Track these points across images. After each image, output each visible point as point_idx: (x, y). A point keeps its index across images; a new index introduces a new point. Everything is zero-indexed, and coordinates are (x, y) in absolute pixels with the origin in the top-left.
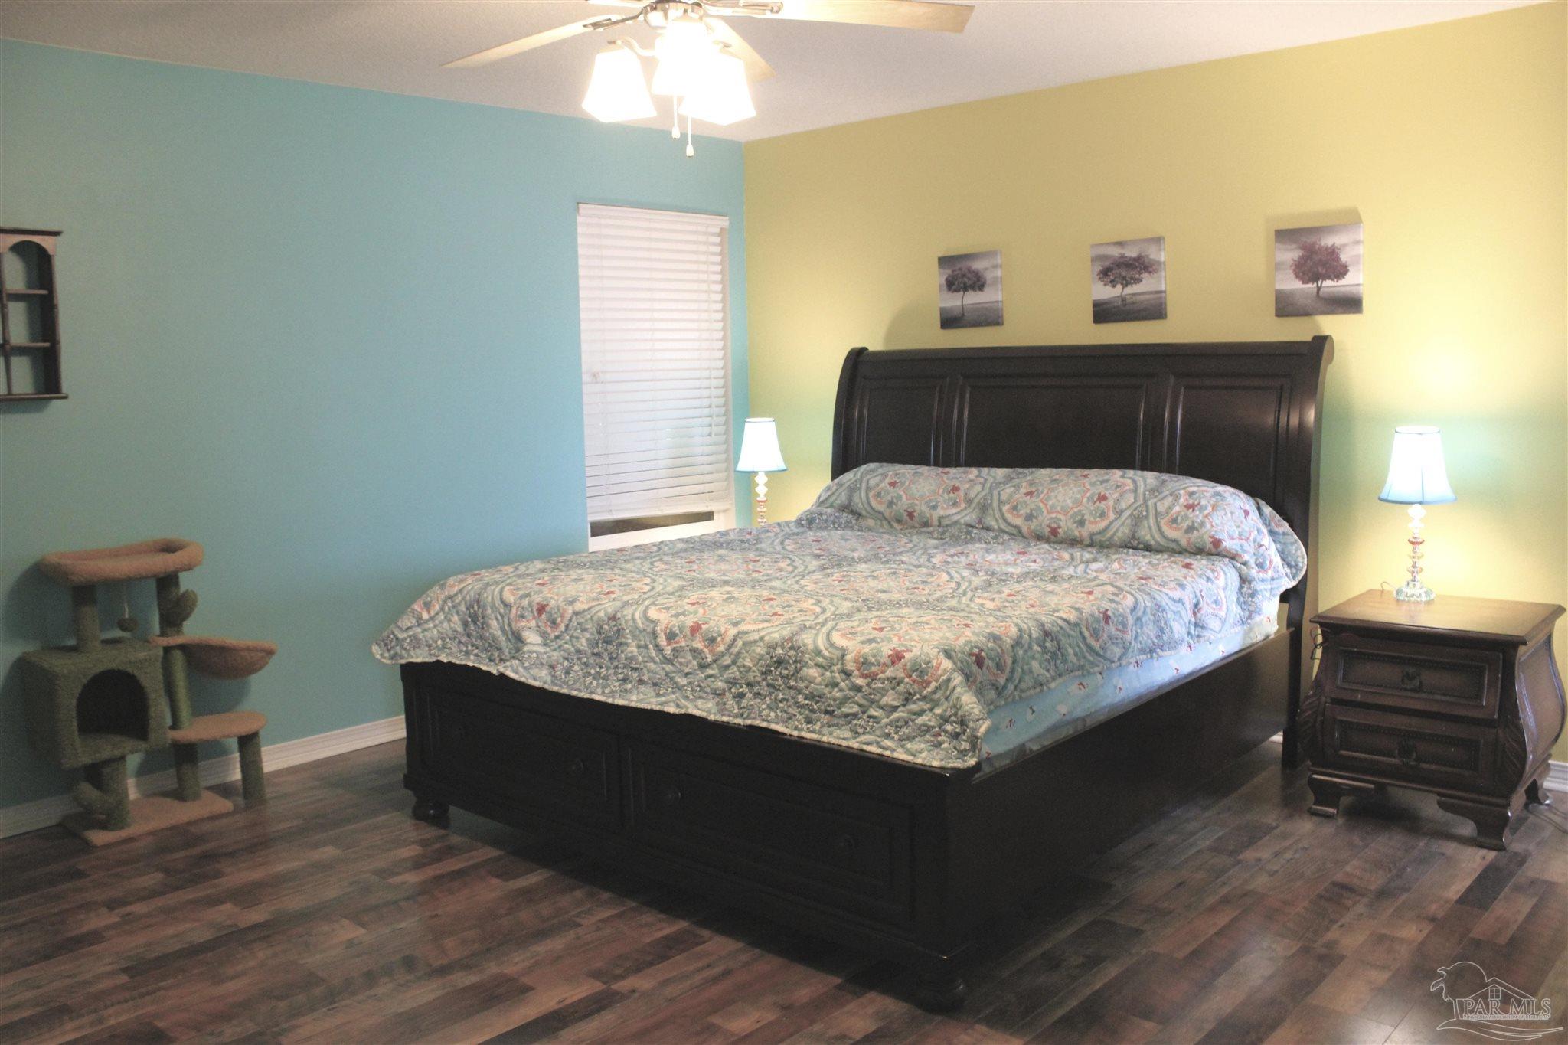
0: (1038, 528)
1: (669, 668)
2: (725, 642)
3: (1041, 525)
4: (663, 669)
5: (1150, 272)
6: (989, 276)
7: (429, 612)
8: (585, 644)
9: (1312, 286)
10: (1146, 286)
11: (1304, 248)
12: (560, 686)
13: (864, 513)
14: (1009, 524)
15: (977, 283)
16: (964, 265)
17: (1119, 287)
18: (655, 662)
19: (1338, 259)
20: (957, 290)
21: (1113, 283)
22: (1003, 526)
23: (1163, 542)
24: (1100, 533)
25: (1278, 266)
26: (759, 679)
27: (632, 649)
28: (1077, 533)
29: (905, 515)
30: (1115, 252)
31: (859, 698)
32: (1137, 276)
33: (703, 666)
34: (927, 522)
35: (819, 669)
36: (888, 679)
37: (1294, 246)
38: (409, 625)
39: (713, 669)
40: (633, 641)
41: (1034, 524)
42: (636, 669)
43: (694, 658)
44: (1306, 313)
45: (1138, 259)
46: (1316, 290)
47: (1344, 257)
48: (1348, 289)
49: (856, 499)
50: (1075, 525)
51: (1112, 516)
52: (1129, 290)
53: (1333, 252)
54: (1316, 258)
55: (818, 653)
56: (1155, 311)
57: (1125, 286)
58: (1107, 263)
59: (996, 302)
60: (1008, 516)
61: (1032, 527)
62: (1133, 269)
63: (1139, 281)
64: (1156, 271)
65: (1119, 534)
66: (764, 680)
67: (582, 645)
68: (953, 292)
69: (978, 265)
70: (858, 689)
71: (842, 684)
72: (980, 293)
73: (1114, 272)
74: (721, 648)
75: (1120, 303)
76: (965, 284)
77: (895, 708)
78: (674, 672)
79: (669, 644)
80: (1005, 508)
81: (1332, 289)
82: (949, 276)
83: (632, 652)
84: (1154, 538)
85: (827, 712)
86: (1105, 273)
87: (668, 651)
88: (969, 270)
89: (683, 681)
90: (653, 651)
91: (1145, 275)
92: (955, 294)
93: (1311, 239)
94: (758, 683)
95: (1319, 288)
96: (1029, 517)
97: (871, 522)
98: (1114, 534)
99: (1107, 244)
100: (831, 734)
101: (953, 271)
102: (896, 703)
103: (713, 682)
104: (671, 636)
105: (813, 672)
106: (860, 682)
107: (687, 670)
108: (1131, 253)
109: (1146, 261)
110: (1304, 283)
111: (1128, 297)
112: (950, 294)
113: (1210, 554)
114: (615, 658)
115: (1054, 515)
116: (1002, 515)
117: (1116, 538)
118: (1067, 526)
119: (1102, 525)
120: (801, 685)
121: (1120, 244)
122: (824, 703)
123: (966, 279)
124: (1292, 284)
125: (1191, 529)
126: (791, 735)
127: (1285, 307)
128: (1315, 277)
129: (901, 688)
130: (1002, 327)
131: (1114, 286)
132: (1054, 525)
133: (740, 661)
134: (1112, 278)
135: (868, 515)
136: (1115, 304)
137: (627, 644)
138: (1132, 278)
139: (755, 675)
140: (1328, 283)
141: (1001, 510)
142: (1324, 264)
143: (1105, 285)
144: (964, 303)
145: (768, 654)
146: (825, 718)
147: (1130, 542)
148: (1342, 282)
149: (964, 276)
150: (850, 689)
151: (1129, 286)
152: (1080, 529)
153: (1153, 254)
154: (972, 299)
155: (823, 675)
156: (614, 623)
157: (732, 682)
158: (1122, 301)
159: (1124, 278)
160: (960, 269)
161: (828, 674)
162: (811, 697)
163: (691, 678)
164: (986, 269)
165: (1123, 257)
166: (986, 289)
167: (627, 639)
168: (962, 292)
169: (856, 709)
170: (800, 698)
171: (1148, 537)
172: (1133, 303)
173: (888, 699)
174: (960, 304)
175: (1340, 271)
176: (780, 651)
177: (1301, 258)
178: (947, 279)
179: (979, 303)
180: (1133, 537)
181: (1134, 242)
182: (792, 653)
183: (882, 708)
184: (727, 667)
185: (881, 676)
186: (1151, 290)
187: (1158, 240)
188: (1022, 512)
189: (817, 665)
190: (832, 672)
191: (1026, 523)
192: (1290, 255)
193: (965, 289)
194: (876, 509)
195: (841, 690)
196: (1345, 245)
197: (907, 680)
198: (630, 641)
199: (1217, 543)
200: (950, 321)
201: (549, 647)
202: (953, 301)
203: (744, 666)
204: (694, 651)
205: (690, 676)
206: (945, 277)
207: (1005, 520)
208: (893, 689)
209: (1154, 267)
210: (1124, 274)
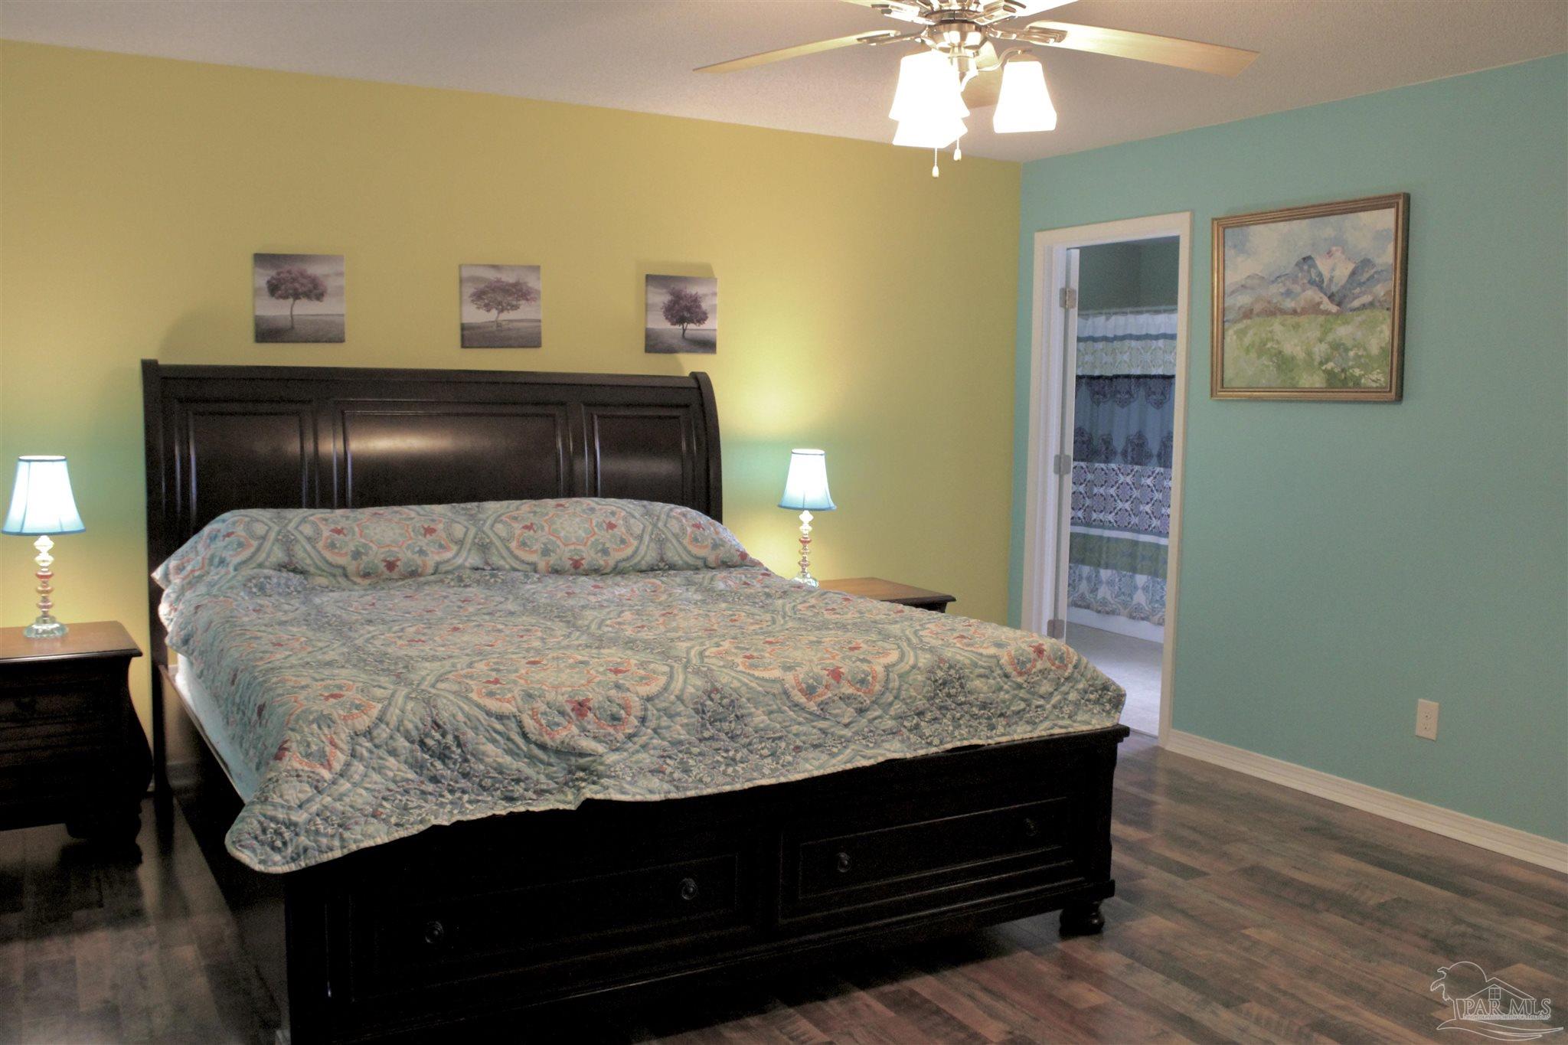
0: (559, 562)
1: (822, 724)
2: (878, 679)
3: (561, 559)
4: (814, 727)
5: (527, 300)
6: (331, 284)
7: (330, 767)
8: (682, 732)
9: (678, 327)
10: (523, 313)
11: (672, 294)
12: (697, 788)
13: (312, 569)
14: (523, 562)
15: (315, 291)
16: (296, 268)
17: (494, 312)
18: (800, 724)
19: (699, 307)
20: (285, 297)
21: (488, 307)
22: (516, 565)
23: (691, 561)
24: (628, 559)
25: (648, 307)
26: (927, 705)
27: (760, 719)
28: (602, 562)
29: (382, 566)
30: (492, 275)
31: (1022, 693)
32: (514, 303)
33: (861, 711)
34: (416, 570)
35: (983, 680)
36: (1040, 671)
37: (664, 290)
38: (303, 797)
39: (874, 710)
40: (757, 709)
41: (553, 559)
42: (780, 738)
43: (848, 705)
44: (670, 350)
45: (515, 285)
46: (682, 331)
47: (705, 305)
48: (707, 332)
49: (300, 554)
50: (600, 554)
51: (635, 543)
52: (506, 316)
53: (695, 300)
54: (683, 303)
55: (975, 665)
56: (531, 340)
57: (502, 311)
58: (482, 286)
59: (339, 315)
60: (518, 552)
61: (552, 562)
62: (510, 295)
63: (515, 307)
64: (534, 299)
65: (648, 558)
66: (932, 705)
67: (679, 734)
68: (277, 298)
69: (314, 270)
70: (1020, 686)
71: (1006, 687)
72: (317, 302)
73: (489, 295)
74: (878, 687)
75: (495, 328)
76: (296, 289)
77: (1051, 694)
78: (832, 726)
79: (809, 700)
80: (513, 545)
81: (694, 332)
82: (273, 278)
83: (763, 722)
84: (681, 558)
85: (1002, 715)
86: (479, 296)
87: (812, 706)
88: (303, 275)
89: (848, 733)
90: (791, 713)
91: (523, 302)
92: (281, 301)
93: (679, 286)
94: (928, 709)
95: (684, 330)
96: (546, 552)
97: (323, 581)
98: (643, 558)
99: (484, 265)
100: (1015, 731)
101: (278, 274)
102: (1051, 690)
103: (880, 723)
104: (810, 691)
105: (978, 683)
106: (1020, 680)
107: (846, 721)
108: (509, 278)
109: (524, 288)
110: (672, 324)
111: (504, 323)
112: (274, 301)
113: (741, 566)
114: (741, 735)
115: (572, 547)
116: (511, 552)
117: (643, 562)
118: (590, 557)
119: (629, 551)
120: (971, 698)
121: (495, 267)
122: (996, 708)
123: (297, 285)
124: (661, 324)
125: (715, 546)
126: (989, 745)
127: (654, 344)
128: (681, 320)
129: (1052, 676)
130: (344, 344)
131: (488, 311)
132: (577, 557)
133: (904, 694)
134: (486, 301)
135: (319, 572)
136: (490, 329)
137: (750, 714)
138: (509, 304)
139: (921, 704)
140: (691, 326)
141: (508, 549)
142: (688, 309)
143: (478, 308)
144: (294, 313)
145: (929, 679)
146: (1002, 721)
147: (657, 565)
148: (703, 327)
149: (294, 280)
150: (1014, 689)
151: (505, 312)
152: (605, 558)
153: (532, 282)
154: (305, 309)
155: (987, 683)
156: (719, 696)
157: (900, 717)
158: (498, 326)
159: (500, 303)
160: (289, 272)
161: (991, 681)
162: (984, 706)
163: (855, 727)
164: (327, 276)
165: (499, 281)
166: (326, 299)
167: (749, 708)
168: (291, 300)
169: (1023, 705)
170: (975, 710)
171: (676, 558)
172: (509, 329)
173: (1046, 687)
174: (289, 313)
175: (701, 318)
176: (940, 674)
177: (670, 302)
178: (268, 282)
179: (318, 315)
180: (662, 560)
181: (512, 268)
182: (952, 672)
183: (1042, 697)
184: (891, 704)
185: (1034, 670)
186: (529, 318)
187: (536, 269)
188: (535, 548)
189: (980, 676)
190: (994, 678)
191: (543, 558)
192: (661, 298)
193: (296, 296)
194: (334, 563)
195: (1007, 692)
196: (706, 295)
197: (1053, 668)
198: (753, 710)
199: (744, 556)
200: (267, 333)
201: (626, 750)
202: (278, 310)
203: (911, 697)
204: (845, 699)
205: (854, 725)
206: (267, 278)
207: (516, 558)
208: (1046, 678)
209: (532, 296)
210: (499, 299)
